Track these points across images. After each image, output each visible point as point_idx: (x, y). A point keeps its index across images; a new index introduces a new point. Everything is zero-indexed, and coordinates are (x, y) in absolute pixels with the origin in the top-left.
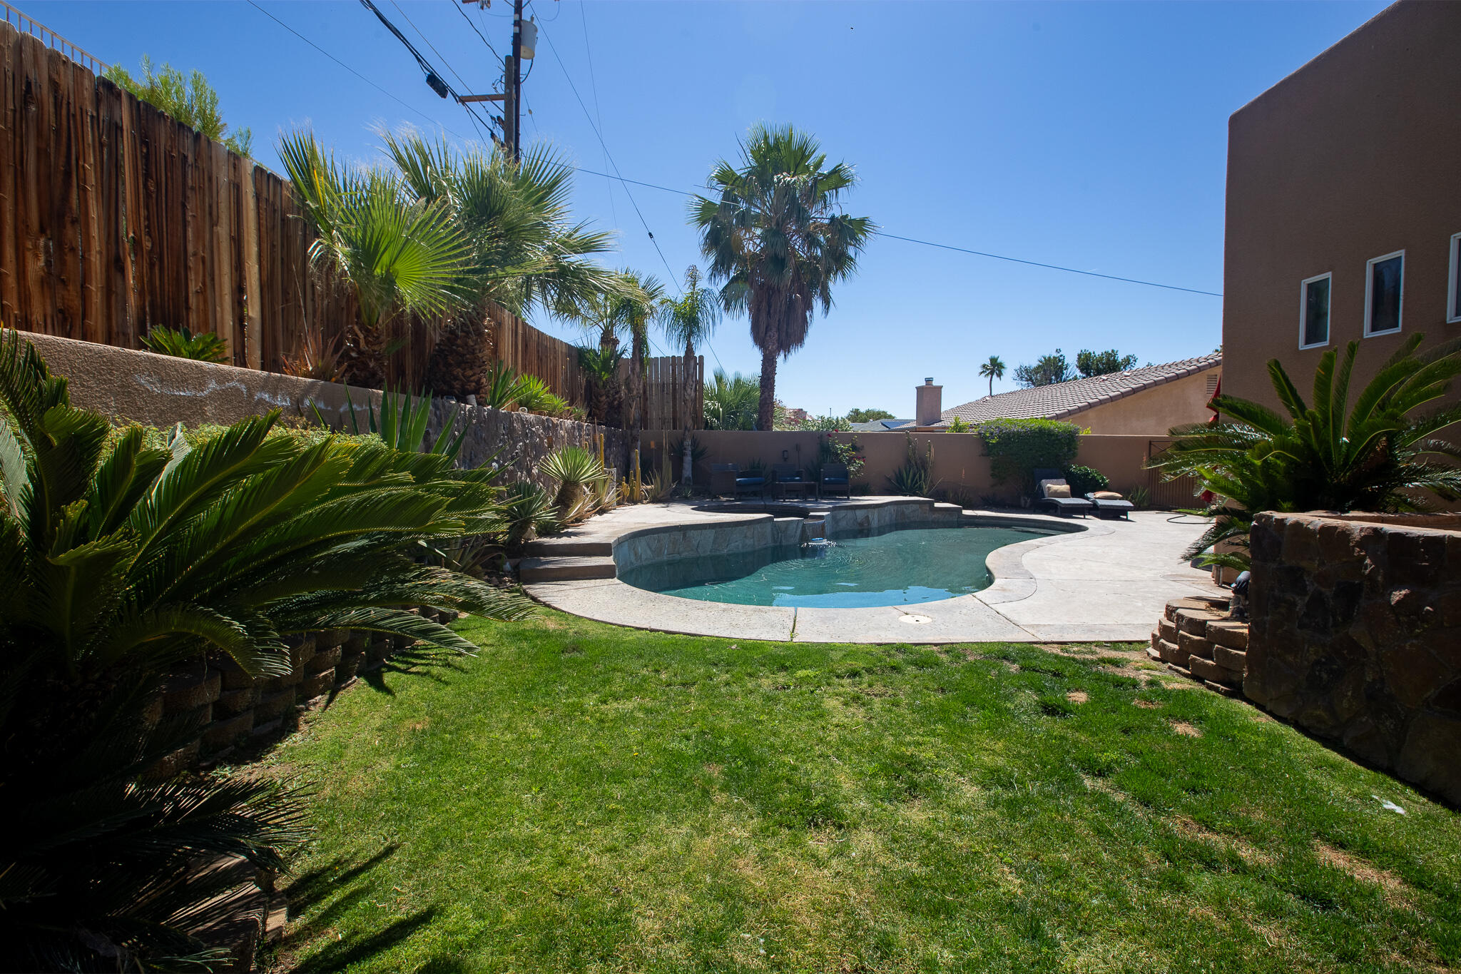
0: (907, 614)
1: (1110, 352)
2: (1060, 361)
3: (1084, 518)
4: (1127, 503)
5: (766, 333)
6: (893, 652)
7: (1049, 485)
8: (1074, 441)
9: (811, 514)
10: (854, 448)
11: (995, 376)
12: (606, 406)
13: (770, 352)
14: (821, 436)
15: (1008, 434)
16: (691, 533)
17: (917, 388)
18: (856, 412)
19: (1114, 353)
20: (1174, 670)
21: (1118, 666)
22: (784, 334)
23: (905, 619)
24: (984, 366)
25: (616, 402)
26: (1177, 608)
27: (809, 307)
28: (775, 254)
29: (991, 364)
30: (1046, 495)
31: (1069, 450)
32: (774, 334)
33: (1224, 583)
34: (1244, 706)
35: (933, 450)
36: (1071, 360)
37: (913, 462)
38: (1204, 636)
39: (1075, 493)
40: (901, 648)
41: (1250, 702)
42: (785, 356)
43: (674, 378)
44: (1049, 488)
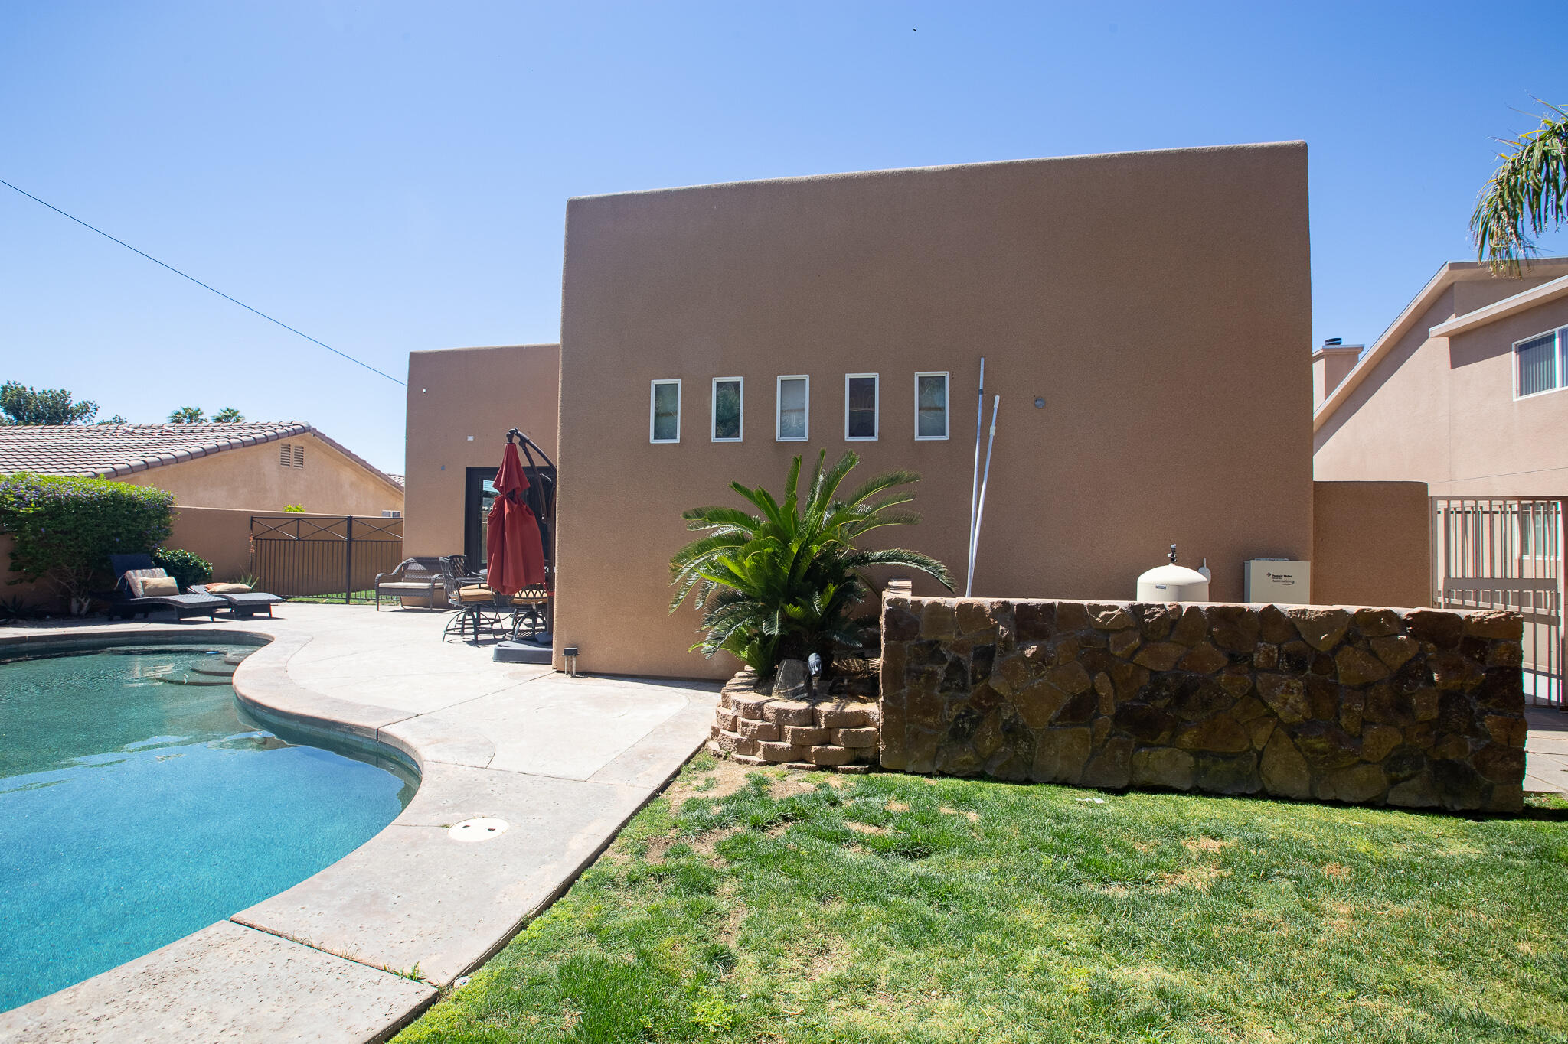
0: (446, 826)
1: (59, 392)
3: (214, 621)
4: (264, 596)
7: (142, 578)
21: (771, 784)
30: (142, 593)
31: (160, 527)
38: (818, 723)
41: (891, 771)
44: (144, 583)
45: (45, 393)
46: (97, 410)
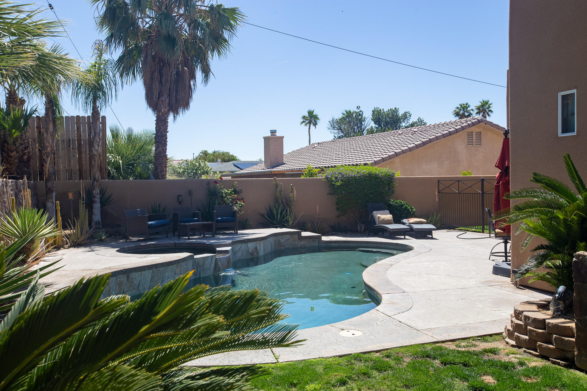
0: (343, 330)
1: (394, 109)
2: (360, 115)
3: (405, 239)
4: (431, 226)
5: (159, 98)
6: (353, 361)
7: (379, 215)
8: (392, 182)
9: (218, 249)
10: (235, 192)
11: (312, 125)
12: (16, 161)
13: (163, 114)
14: (209, 182)
15: (348, 178)
16: (134, 275)
17: (265, 138)
18: (205, 153)
19: (396, 110)
20: (528, 352)
21: (496, 354)
22: (174, 99)
23: (343, 333)
24: (304, 117)
25: (25, 157)
26: (523, 312)
27: (193, 76)
28: (168, 34)
29: (309, 116)
30: (377, 223)
31: (389, 189)
32: (165, 98)
33: (520, 285)
34: (578, 373)
35: (295, 192)
36: (368, 115)
37: (280, 201)
38: (545, 329)
39: (397, 220)
40: (358, 357)
41: (581, 370)
42: (174, 116)
43: (79, 136)
44: (379, 217)
45: (389, 111)
46: (410, 116)
